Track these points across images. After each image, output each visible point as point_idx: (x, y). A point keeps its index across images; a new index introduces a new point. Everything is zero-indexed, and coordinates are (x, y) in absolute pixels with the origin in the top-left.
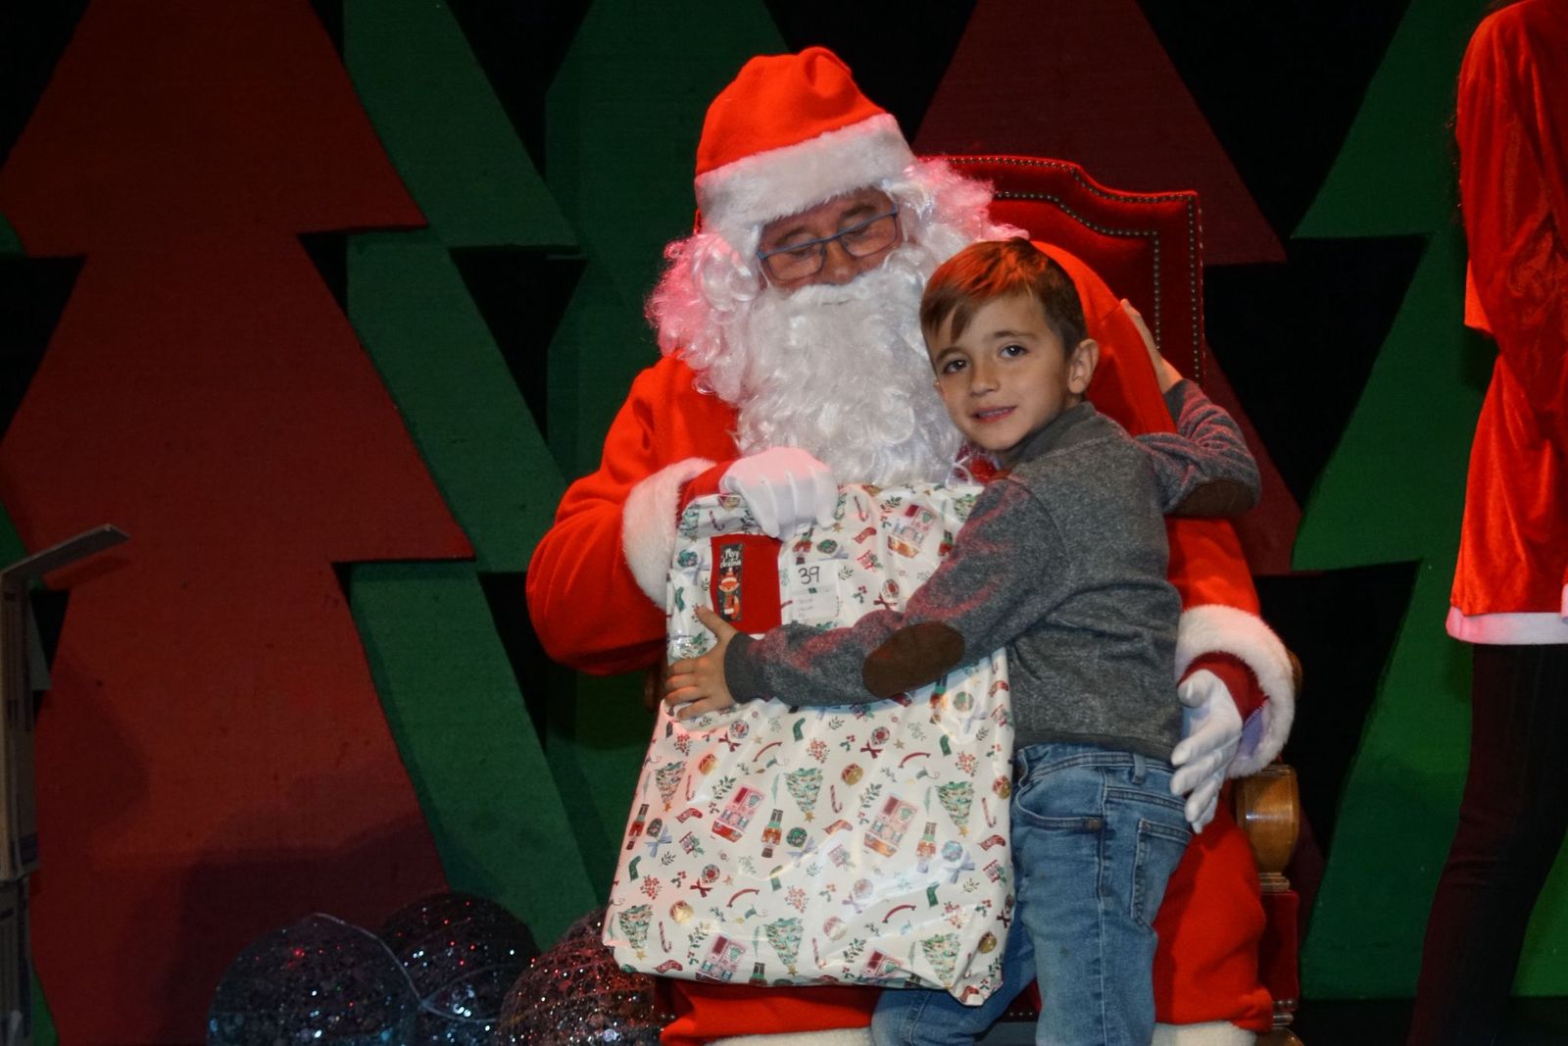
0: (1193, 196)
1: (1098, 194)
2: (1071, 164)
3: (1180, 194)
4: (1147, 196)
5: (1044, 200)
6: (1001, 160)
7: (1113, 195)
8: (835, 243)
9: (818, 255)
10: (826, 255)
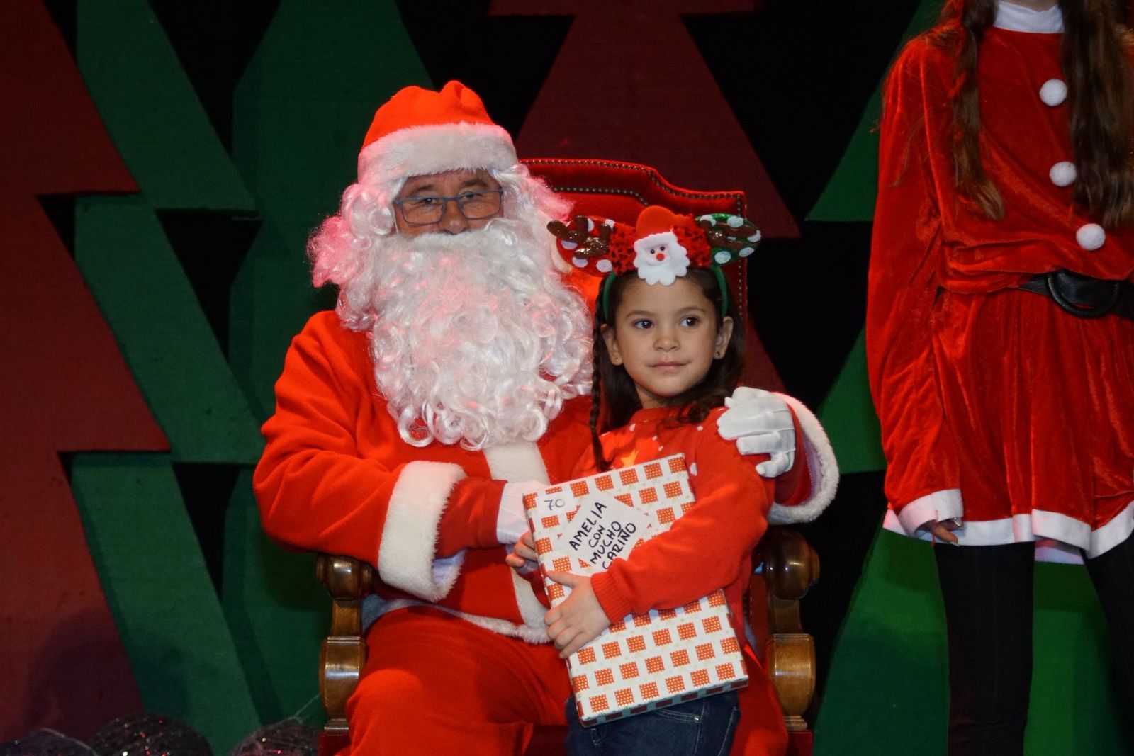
0: (741, 196)
1: (669, 191)
2: (649, 168)
3: (732, 193)
4: (706, 194)
5: (628, 195)
6: (595, 163)
7: (681, 192)
8: (454, 202)
9: (439, 208)
10: (445, 210)
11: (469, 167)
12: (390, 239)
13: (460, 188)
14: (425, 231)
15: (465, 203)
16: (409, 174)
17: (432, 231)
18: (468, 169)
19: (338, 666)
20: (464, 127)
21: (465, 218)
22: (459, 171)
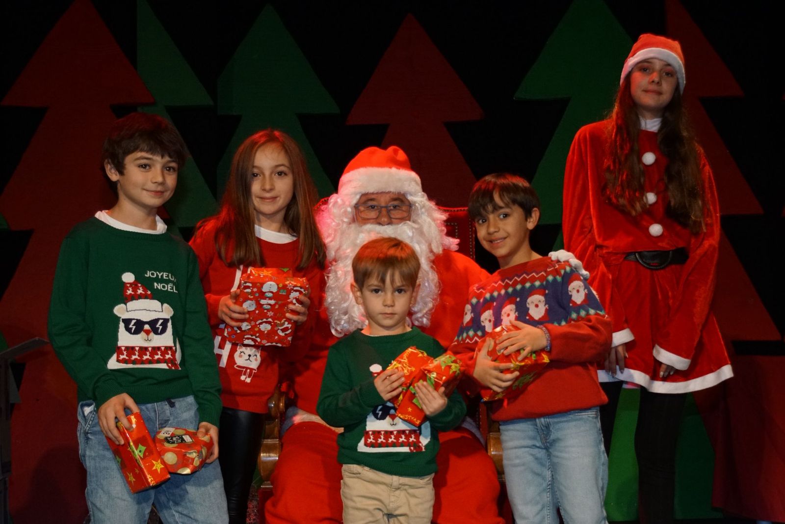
4: (453, 209)
8: (385, 209)
9: (377, 211)
10: (380, 212)
11: (394, 191)
12: (351, 225)
13: (390, 202)
14: (370, 223)
15: (391, 210)
16: (364, 191)
17: (372, 223)
18: (393, 193)
19: (268, 454)
20: (394, 170)
21: (390, 218)
22: (389, 192)
